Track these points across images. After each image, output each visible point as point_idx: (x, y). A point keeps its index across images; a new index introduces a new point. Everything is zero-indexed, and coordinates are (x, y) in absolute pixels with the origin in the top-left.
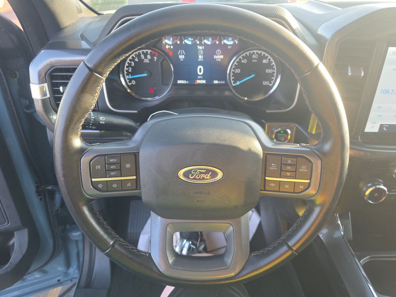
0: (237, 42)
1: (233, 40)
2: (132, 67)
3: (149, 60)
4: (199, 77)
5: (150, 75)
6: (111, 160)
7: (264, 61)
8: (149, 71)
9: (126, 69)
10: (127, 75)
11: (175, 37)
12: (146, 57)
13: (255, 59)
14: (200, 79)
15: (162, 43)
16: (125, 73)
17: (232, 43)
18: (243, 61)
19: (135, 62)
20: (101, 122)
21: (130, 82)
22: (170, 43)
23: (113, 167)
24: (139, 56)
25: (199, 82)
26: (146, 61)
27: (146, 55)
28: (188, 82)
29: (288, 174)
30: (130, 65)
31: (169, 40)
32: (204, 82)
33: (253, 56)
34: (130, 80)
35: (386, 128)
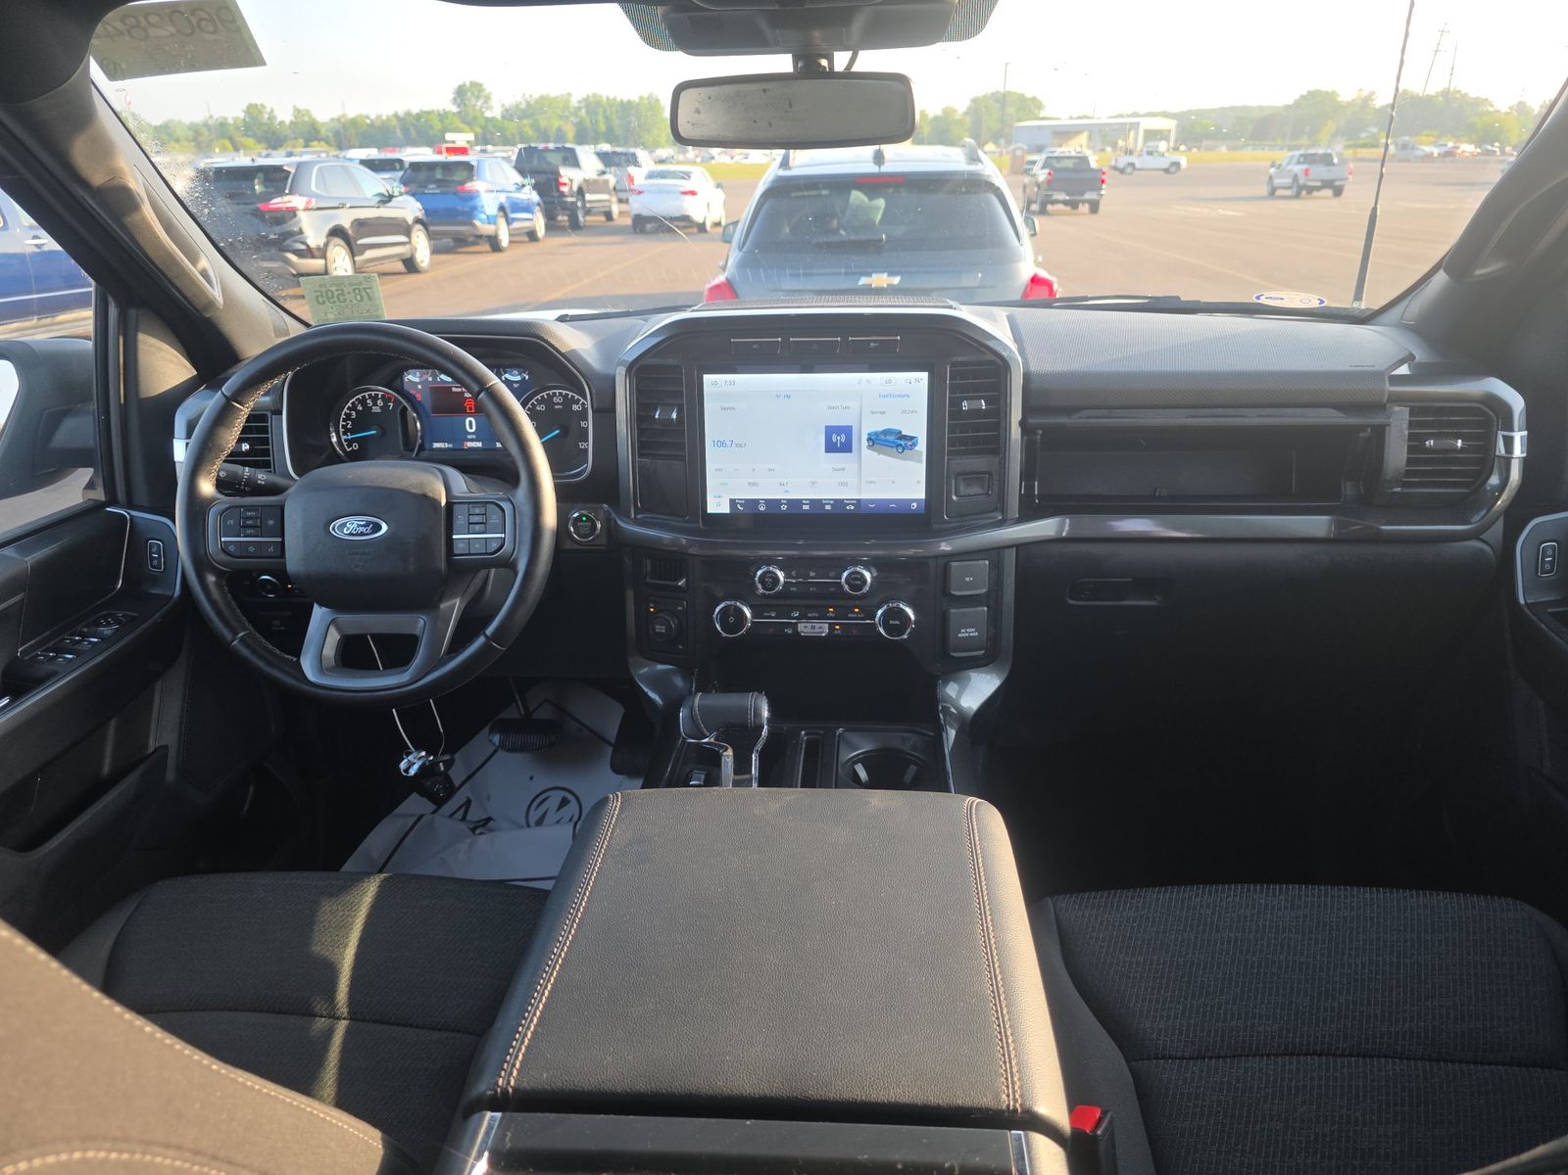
0: (527, 377)
1: (520, 374)
2: (352, 420)
3: (381, 407)
4: (469, 437)
5: (383, 433)
6: (249, 514)
7: (575, 407)
8: (382, 428)
9: (341, 423)
10: (345, 433)
11: (424, 371)
12: (375, 404)
13: (558, 404)
14: (472, 440)
15: (402, 379)
16: (341, 430)
17: (518, 378)
18: (538, 408)
19: (357, 411)
20: (259, 482)
21: (349, 446)
22: (417, 380)
23: (249, 522)
24: (363, 401)
25: (470, 444)
26: (376, 409)
27: (375, 399)
28: (451, 446)
29: (477, 527)
30: (348, 416)
31: (415, 375)
32: (479, 444)
33: (555, 399)
34: (350, 442)
35: (741, 505)
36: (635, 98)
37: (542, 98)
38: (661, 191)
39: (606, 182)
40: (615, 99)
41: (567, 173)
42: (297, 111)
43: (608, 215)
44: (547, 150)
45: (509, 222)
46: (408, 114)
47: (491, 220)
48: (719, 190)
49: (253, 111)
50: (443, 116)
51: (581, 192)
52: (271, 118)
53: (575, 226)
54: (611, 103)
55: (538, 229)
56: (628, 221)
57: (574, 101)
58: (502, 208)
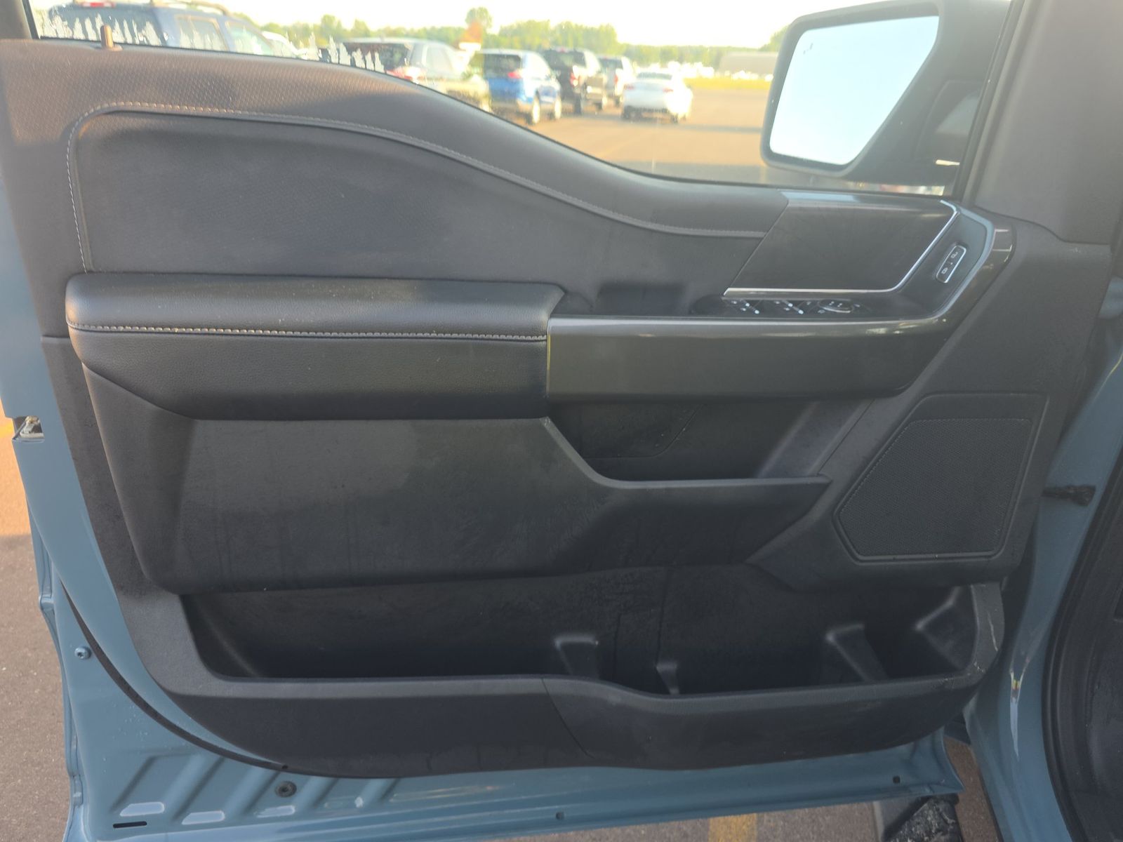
36: (597, 26)
37: (530, 22)
38: (649, 88)
39: (602, 80)
40: (581, 26)
41: (577, 71)
42: (357, 23)
43: (599, 105)
44: (562, 52)
45: (540, 102)
46: (433, 28)
47: (529, 100)
48: (689, 90)
49: (327, 20)
50: (458, 31)
51: (585, 86)
52: (339, 25)
53: (577, 112)
54: (579, 28)
55: (556, 110)
56: (619, 112)
57: (552, 26)
58: (537, 93)
